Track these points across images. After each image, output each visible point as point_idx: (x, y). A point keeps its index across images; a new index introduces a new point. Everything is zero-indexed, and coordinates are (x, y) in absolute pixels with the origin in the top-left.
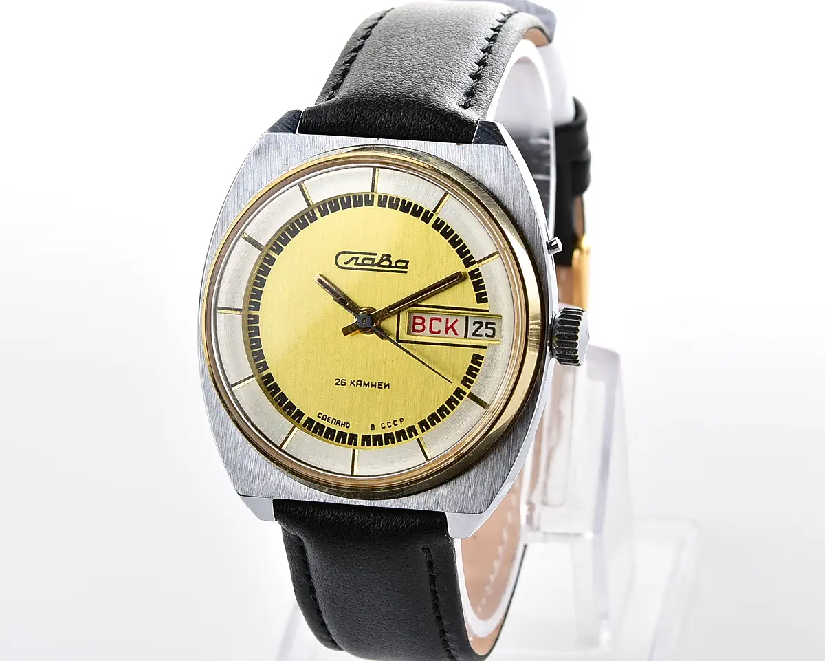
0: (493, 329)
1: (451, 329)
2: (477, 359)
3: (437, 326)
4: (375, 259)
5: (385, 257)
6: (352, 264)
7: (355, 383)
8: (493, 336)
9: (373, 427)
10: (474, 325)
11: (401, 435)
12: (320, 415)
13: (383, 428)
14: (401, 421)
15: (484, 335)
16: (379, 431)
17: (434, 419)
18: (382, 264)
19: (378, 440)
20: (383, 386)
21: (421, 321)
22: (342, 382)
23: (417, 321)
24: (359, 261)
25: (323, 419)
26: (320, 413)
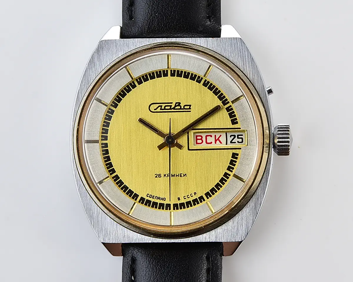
0: (242, 138)
1: (218, 141)
2: (235, 156)
3: (209, 139)
4: (171, 106)
5: (177, 104)
6: (159, 110)
7: (167, 175)
8: (242, 142)
9: (179, 199)
10: (231, 137)
11: (195, 201)
12: (148, 195)
13: (185, 199)
14: (195, 194)
15: (237, 142)
16: (183, 201)
17: (213, 191)
18: (176, 108)
19: (182, 206)
20: (183, 176)
21: (200, 138)
22: (159, 176)
23: (198, 138)
24: (163, 108)
25: (150, 197)
26: (148, 194)
